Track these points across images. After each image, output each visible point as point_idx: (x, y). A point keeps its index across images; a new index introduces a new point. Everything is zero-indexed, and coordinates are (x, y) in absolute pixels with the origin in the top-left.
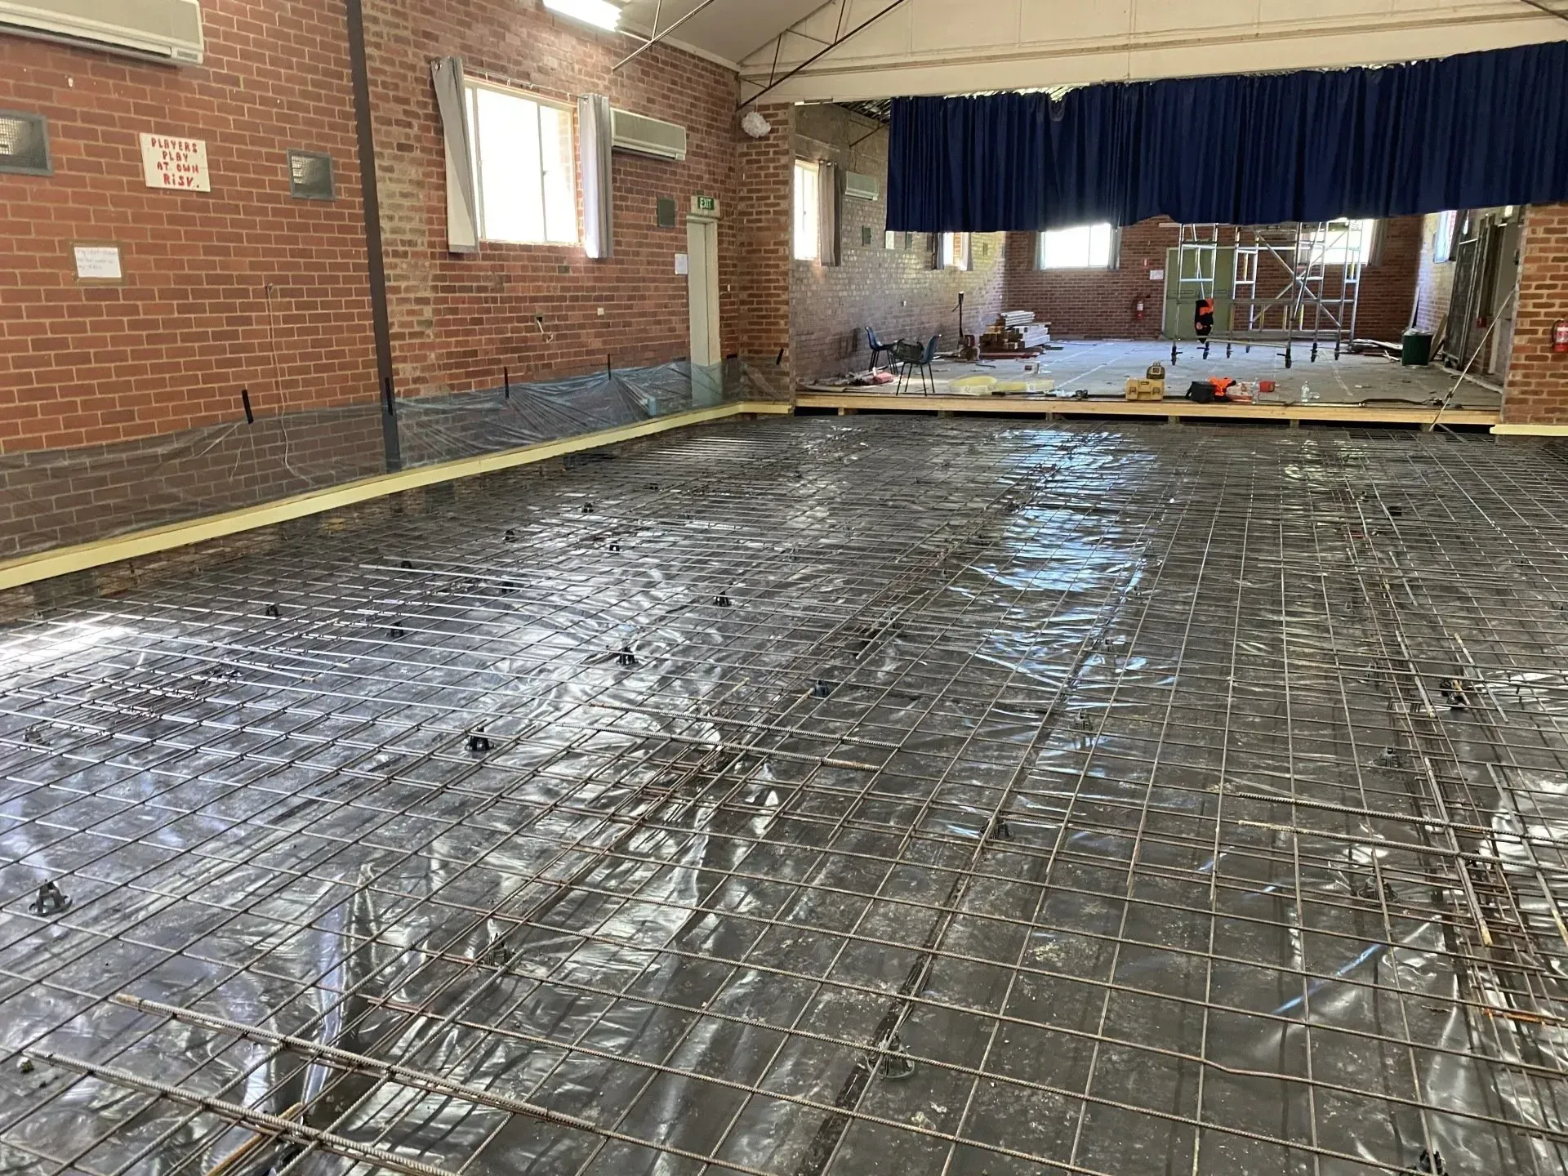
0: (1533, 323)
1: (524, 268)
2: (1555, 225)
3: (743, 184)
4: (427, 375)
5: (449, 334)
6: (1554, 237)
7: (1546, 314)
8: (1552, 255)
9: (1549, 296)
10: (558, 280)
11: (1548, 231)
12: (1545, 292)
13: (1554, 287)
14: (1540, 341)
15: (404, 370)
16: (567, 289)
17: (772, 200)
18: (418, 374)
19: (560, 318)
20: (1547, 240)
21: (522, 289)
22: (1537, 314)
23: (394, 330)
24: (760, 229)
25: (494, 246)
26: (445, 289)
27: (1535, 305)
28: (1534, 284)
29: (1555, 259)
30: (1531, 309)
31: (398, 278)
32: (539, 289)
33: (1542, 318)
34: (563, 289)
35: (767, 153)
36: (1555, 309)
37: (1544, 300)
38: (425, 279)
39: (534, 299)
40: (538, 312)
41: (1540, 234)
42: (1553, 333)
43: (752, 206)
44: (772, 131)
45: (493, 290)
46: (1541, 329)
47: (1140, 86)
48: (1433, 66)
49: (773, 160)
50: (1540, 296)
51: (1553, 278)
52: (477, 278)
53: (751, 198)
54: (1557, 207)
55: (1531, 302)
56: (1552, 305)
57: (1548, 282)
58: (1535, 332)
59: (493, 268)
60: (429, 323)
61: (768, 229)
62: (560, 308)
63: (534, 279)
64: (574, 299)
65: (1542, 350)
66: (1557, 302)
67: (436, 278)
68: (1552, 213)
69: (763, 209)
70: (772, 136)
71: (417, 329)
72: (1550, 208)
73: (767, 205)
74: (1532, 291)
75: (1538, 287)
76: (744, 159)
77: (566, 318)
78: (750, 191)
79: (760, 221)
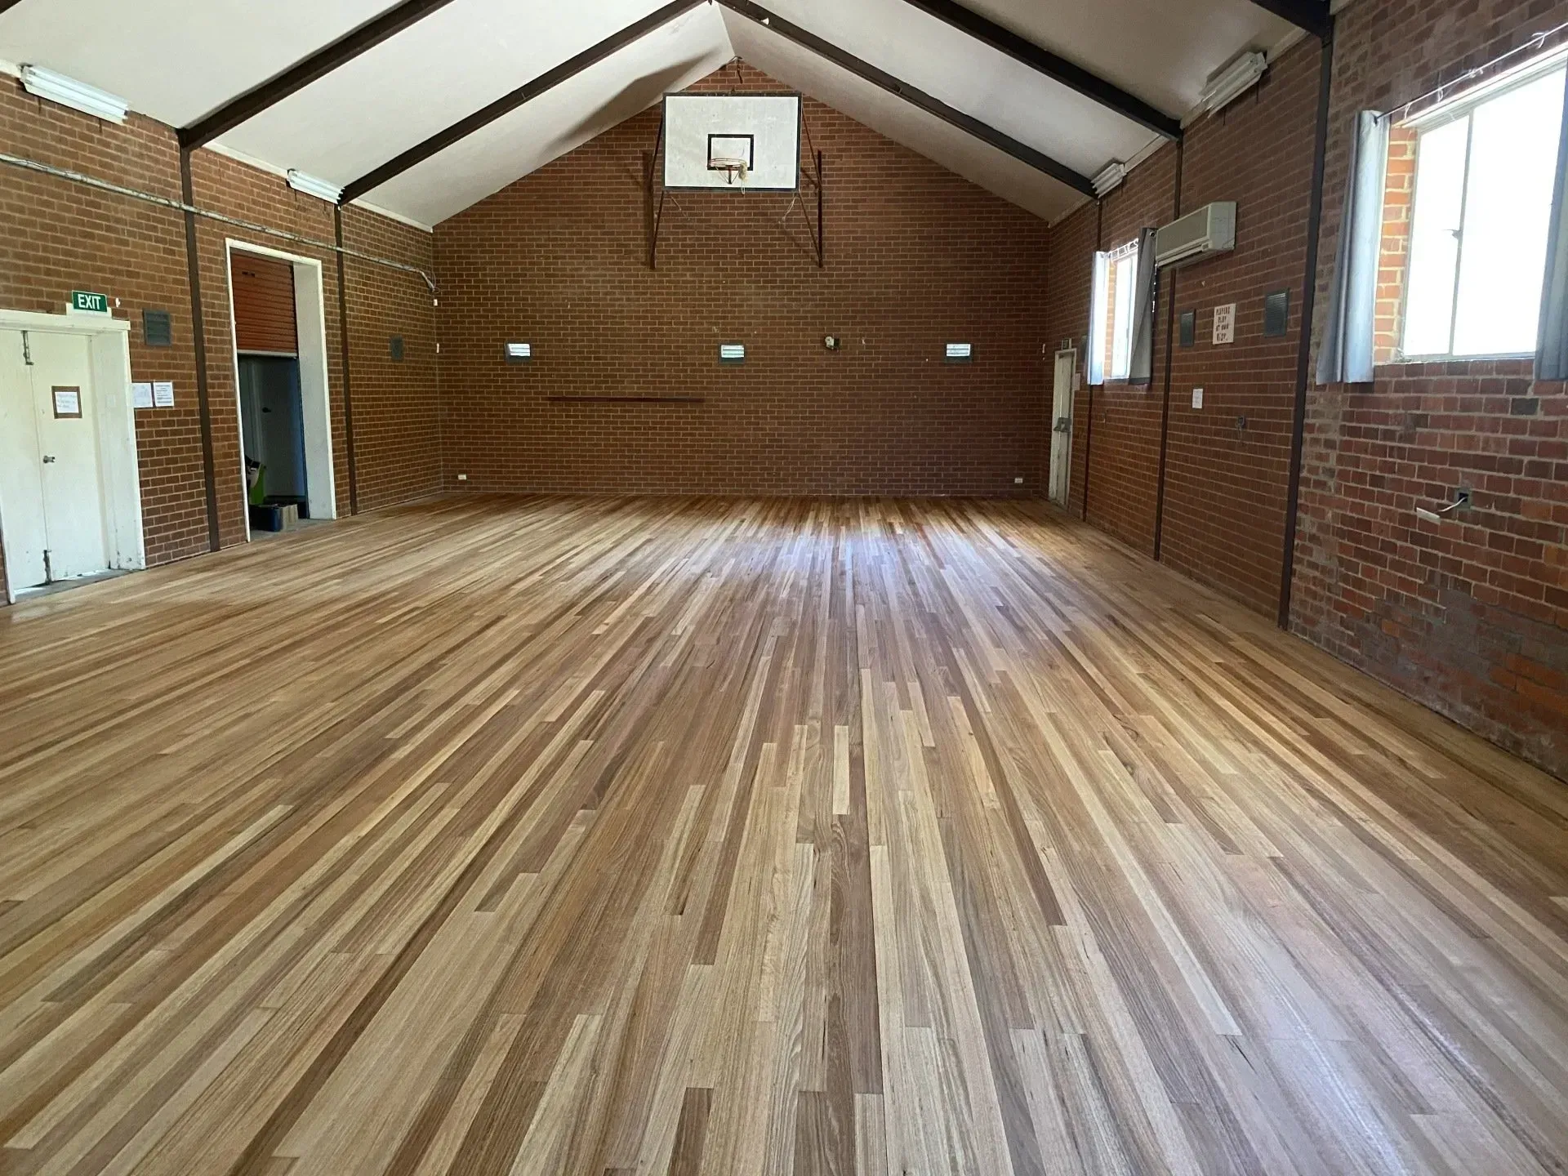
1: (1450, 404)
4: (1322, 536)
5: (1350, 491)
10: (1509, 426)
15: (1307, 524)
16: (1526, 448)
18: (1314, 531)
19: (1502, 504)
21: (1445, 440)
23: (1304, 474)
25: (1414, 369)
26: (1354, 432)
31: (1317, 414)
32: (1470, 442)
34: (1517, 447)
38: (1335, 417)
39: (1456, 460)
40: (1463, 484)
45: (1401, 439)
52: (1384, 419)
59: (1407, 404)
60: (1330, 472)
62: (1504, 485)
63: (1460, 423)
64: (1540, 469)
67: (1349, 416)
71: (1322, 478)
77: (1515, 506)
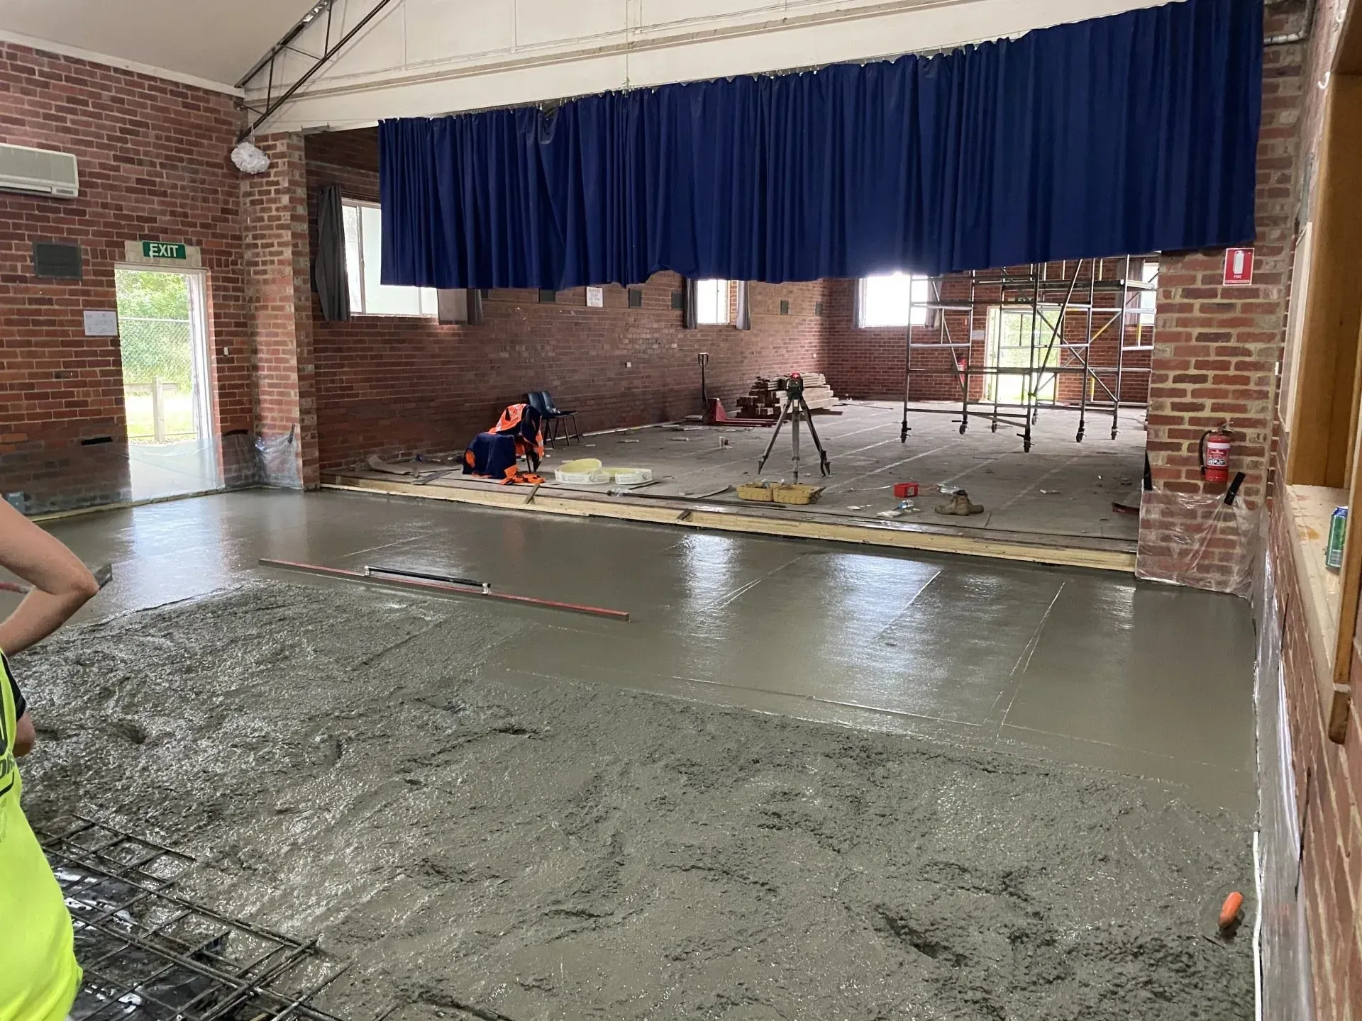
0: (1172, 434)
2: (1198, 285)
3: (247, 229)
6: (1197, 303)
7: (1193, 421)
8: (1196, 331)
9: (1195, 393)
11: (1188, 293)
12: (1189, 387)
13: (1203, 379)
14: (1185, 461)
17: (276, 248)
20: (1189, 308)
22: (1180, 420)
24: (266, 282)
27: (1175, 407)
28: (1172, 374)
29: (1201, 337)
30: (1168, 412)
33: (1186, 426)
35: (269, 192)
36: (1206, 413)
37: (1188, 399)
41: (1178, 299)
42: (1201, 448)
43: (258, 255)
44: (271, 166)
46: (1185, 444)
47: (640, 94)
48: (1003, 50)
49: (274, 201)
50: (1182, 393)
51: (1199, 366)
53: (256, 246)
54: (1200, 257)
55: (1168, 401)
56: (1200, 408)
57: (1192, 372)
58: (1178, 447)
61: (274, 281)
65: (1190, 474)
66: (1209, 403)
68: (1194, 266)
69: (268, 258)
70: (273, 171)
72: (1188, 258)
73: (271, 254)
74: (1169, 384)
75: (1177, 379)
76: (248, 200)
78: (255, 237)
79: (265, 272)
